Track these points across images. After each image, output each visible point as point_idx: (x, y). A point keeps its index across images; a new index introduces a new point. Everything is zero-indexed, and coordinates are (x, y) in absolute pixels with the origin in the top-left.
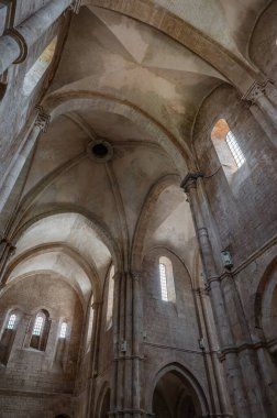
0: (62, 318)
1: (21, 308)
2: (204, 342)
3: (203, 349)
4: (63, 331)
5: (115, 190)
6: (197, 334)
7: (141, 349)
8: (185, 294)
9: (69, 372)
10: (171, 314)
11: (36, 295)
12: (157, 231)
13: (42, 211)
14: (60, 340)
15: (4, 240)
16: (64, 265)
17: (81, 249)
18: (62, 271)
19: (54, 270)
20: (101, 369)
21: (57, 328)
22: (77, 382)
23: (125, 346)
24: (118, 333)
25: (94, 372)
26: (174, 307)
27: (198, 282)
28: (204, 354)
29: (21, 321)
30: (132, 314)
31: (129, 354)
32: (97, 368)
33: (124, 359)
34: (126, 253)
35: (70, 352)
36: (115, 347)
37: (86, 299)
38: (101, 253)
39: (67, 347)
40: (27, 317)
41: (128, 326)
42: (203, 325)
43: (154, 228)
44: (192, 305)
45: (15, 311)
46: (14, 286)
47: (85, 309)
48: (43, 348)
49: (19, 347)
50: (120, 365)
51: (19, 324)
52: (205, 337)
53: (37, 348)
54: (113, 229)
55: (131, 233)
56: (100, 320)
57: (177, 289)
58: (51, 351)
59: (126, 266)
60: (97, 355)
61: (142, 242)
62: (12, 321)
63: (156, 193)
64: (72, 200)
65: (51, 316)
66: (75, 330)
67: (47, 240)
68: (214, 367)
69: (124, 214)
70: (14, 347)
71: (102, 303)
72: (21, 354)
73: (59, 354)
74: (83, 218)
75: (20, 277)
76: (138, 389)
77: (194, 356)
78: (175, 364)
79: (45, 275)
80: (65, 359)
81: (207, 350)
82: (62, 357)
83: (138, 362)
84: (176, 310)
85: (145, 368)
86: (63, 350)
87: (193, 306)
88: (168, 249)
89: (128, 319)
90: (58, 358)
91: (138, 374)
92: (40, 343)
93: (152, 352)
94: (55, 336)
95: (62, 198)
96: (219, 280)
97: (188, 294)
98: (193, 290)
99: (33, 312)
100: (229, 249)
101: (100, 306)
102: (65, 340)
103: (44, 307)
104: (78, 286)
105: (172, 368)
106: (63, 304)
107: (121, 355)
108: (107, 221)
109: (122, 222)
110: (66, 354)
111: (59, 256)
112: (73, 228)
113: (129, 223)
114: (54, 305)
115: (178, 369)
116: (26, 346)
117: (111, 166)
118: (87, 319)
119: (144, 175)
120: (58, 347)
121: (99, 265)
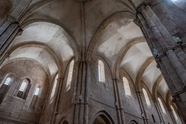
0: (37, 85)
1: (15, 75)
2: (117, 103)
3: (116, 107)
4: (37, 92)
5: (83, 19)
6: (114, 99)
7: (89, 101)
8: (109, 80)
9: (38, 113)
10: (103, 88)
11: (24, 69)
12: (100, 46)
14: (34, 96)
16: (43, 58)
17: (56, 50)
18: (40, 61)
19: (37, 60)
20: (61, 110)
21: (34, 89)
22: (41, 119)
23: (81, 97)
24: (77, 90)
25: (55, 112)
26: (104, 85)
27: (115, 75)
28: (117, 109)
29: (14, 82)
30: (86, 82)
31: (83, 101)
32: (57, 110)
33: (80, 104)
35: (40, 103)
36: (74, 97)
37: (52, 78)
38: (68, 52)
39: (38, 100)
40: (17, 80)
41: (83, 88)
42: (117, 96)
43: (100, 44)
45: (11, 76)
46: (12, 62)
47: (51, 83)
48: (25, 98)
49: (11, 95)
50: (77, 107)
51: (12, 83)
52: (118, 101)
53: (21, 98)
54: (78, 40)
56: (62, 87)
57: (106, 77)
58: (29, 100)
59: (83, 59)
60: (58, 104)
61: (93, 48)
62: (8, 81)
63: (106, 24)
64: (58, 18)
65: (31, 83)
66: (44, 92)
67: (37, 40)
69: (85, 34)
70: (7, 94)
71: (64, 78)
72: (11, 99)
73: (33, 103)
74: (62, 30)
75: (16, 59)
76: (87, 121)
77: (112, 109)
78: (104, 111)
79: (32, 61)
80: (36, 106)
81: (118, 107)
82: (34, 105)
85: (91, 111)
86: (36, 101)
87: (112, 86)
90: (32, 105)
91: (87, 112)
92: (23, 95)
93: (94, 103)
94: (32, 93)
95: (53, 15)
96: (173, 49)
97: (110, 80)
98: (113, 79)
99: (21, 78)
101: (62, 80)
102: (37, 96)
103: (28, 77)
104: (48, 71)
105: (102, 113)
106: (39, 78)
107: (79, 102)
108: (75, 35)
109: (83, 36)
110: (37, 103)
111: (41, 53)
112: (54, 36)
113: (87, 38)
114: (34, 77)
115: (105, 115)
116: (14, 95)
117: (84, 5)
118: (52, 87)
119: (101, 13)
120: (33, 99)
121: (64, 59)
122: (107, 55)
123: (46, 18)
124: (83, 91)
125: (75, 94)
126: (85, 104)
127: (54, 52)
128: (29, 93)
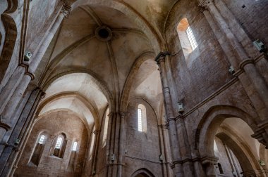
0: (74, 139)
1: (48, 131)
2: (162, 157)
3: (162, 161)
4: (75, 147)
5: (112, 60)
6: (159, 152)
7: (123, 160)
8: (153, 127)
9: (78, 171)
10: (143, 139)
11: (58, 123)
12: (138, 88)
13: (64, 71)
14: (72, 152)
15: (38, 88)
16: (76, 106)
17: (88, 97)
18: (75, 110)
19: (70, 109)
20: (98, 170)
21: (71, 145)
23: (113, 157)
24: (110, 149)
25: (94, 172)
26: (146, 135)
27: (161, 121)
28: (162, 164)
29: (48, 139)
30: (119, 139)
31: (115, 162)
32: (95, 169)
33: (112, 165)
34: (117, 101)
35: (79, 160)
36: (107, 158)
37: (90, 128)
38: (101, 100)
39: (77, 157)
40: (52, 137)
41: (116, 145)
42: (162, 147)
43: (136, 86)
44: (156, 135)
45: (44, 133)
46: (43, 118)
47: (89, 134)
48: (62, 156)
49: (46, 155)
50: (110, 169)
51: (47, 141)
52: (163, 154)
53: (57, 156)
54: (110, 85)
55: (121, 89)
56: (99, 141)
57: (148, 124)
58: (67, 158)
59: (117, 109)
60: (96, 162)
61: (128, 94)
62: (42, 139)
63: (139, 63)
64: (83, 64)
65: (67, 137)
66: (83, 146)
67: (66, 90)
68: (167, 172)
69: (118, 77)
70: (43, 155)
71: (100, 131)
72: (47, 159)
73: (72, 160)
74: (89, 76)
75: (48, 112)
77: (156, 165)
78: (144, 169)
79: (65, 112)
81: (164, 162)
82: (73, 162)
83: (121, 166)
84: (146, 136)
85: (126, 171)
86: (74, 159)
88: (144, 100)
89: (117, 141)
90: (71, 163)
91: (121, 173)
92: (60, 153)
93: (130, 161)
94: (69, 149)
95: (77, 63)
96: (175, 120)
97: (155, 128)
98: (158, 126)
99: (55, 134)
100: (182, 101)
101: (99, 132)
102: (76, 152)
103: (63, 132)
104: (85, 120)
105: (142, 171)
106: (75, 130)
107: (111, 163)
109: (116, 80)
110: (76, 161)
111: (74, 100)
112: (83, 83)
113: (120, 82)
114: (69, 130)
115: (145, 172)
116: (50, 155)
117: (110, 44)
118: (91, 139)
119: (132, 51)
120: (71, 156)
121: (99, 107)
122: (149, 95)
123: (69, 69)
124: (116, 150)
125: (107, 154)
126: (118, 165)
127: (87, 100)
128: (66, 150)
